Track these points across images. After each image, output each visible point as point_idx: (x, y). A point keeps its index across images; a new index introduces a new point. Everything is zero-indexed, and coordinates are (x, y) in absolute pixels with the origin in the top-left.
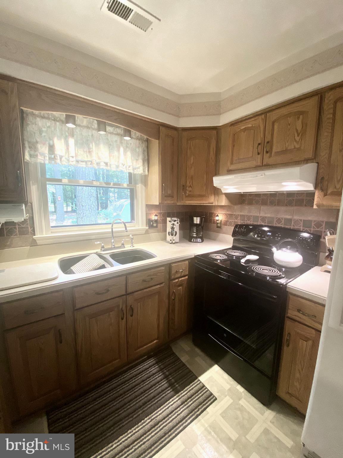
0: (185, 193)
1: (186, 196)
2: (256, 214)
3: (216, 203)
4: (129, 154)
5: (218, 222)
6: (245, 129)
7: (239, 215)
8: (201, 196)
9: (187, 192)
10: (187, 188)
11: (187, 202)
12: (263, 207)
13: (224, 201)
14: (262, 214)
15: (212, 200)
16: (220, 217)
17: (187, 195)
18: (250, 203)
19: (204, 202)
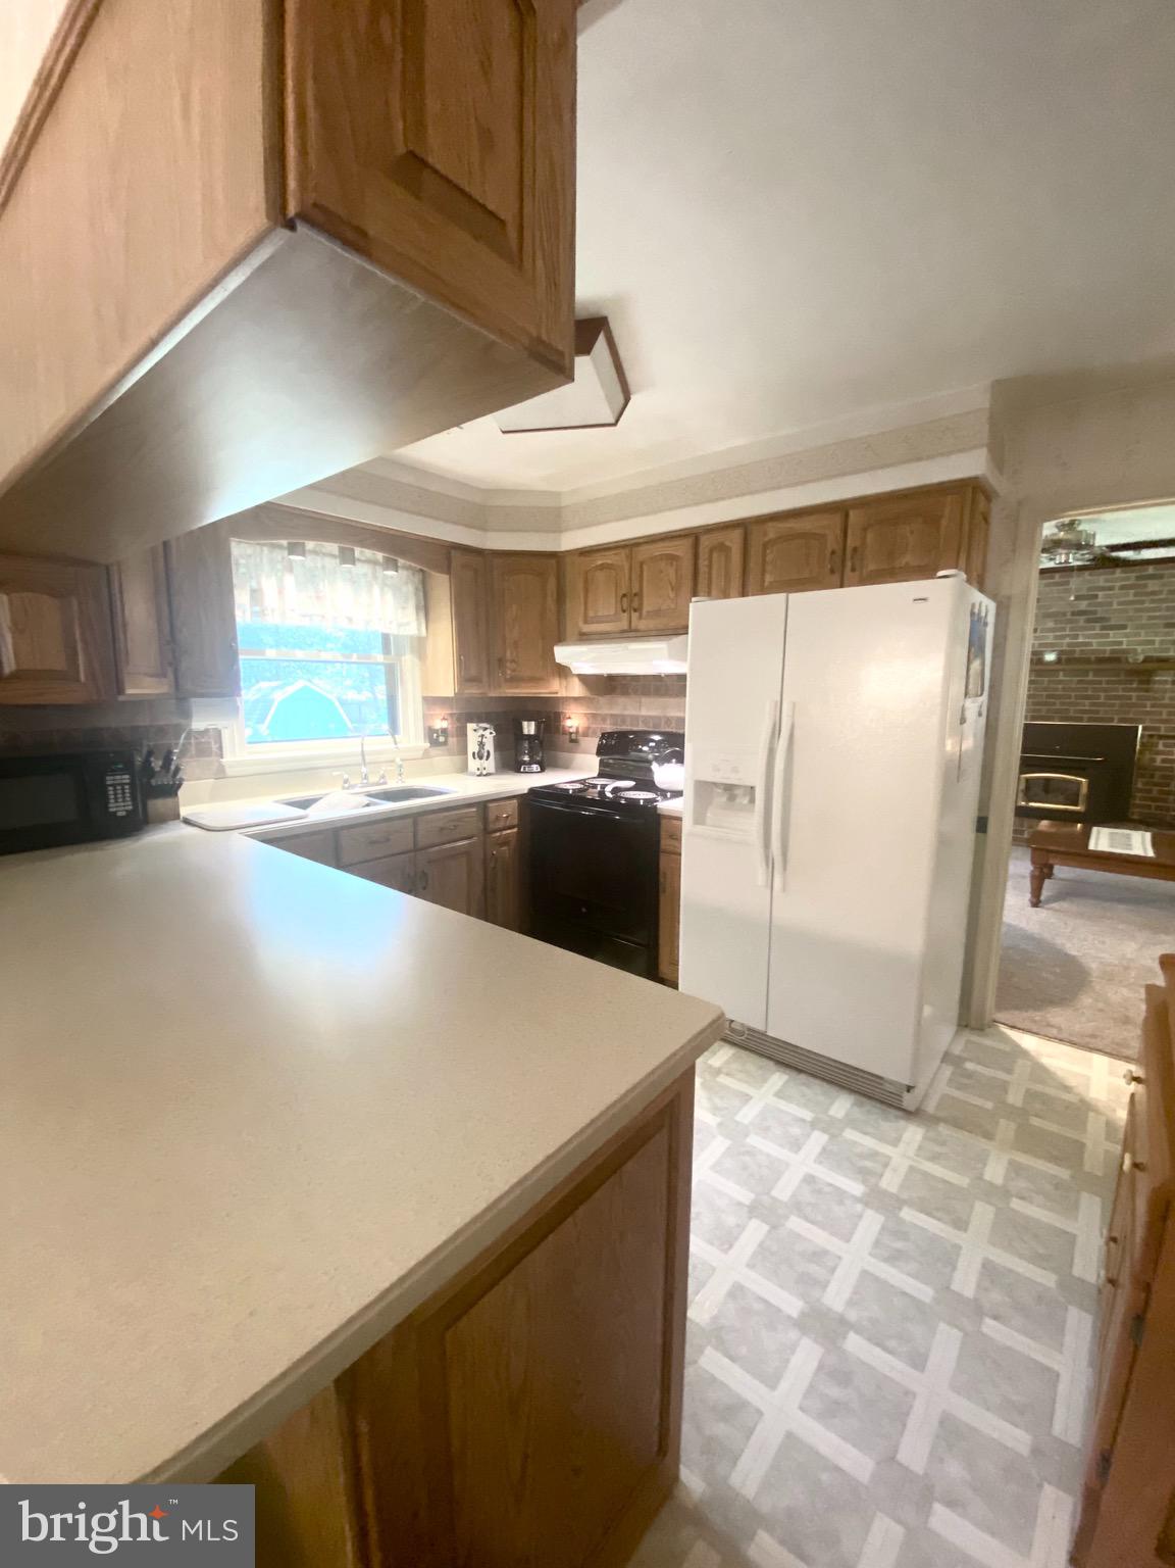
0: (504, 673)
1: (506, 680)
2: (634, 713)
3: (562, 693)
4: (389, 596)
5: (571, 730)
6: (602, 567)
7: (606, 715)
8: (535, 680)
9: (509, 672)
10: (508, 664)
11: (507, 691)
12: (644, 700)
13: (576, 689)
14: (644, 712)
15: (556, 688)
16: (574, 720)
17: (508, 677)
18: (625, 692)
19: (542, 691)
